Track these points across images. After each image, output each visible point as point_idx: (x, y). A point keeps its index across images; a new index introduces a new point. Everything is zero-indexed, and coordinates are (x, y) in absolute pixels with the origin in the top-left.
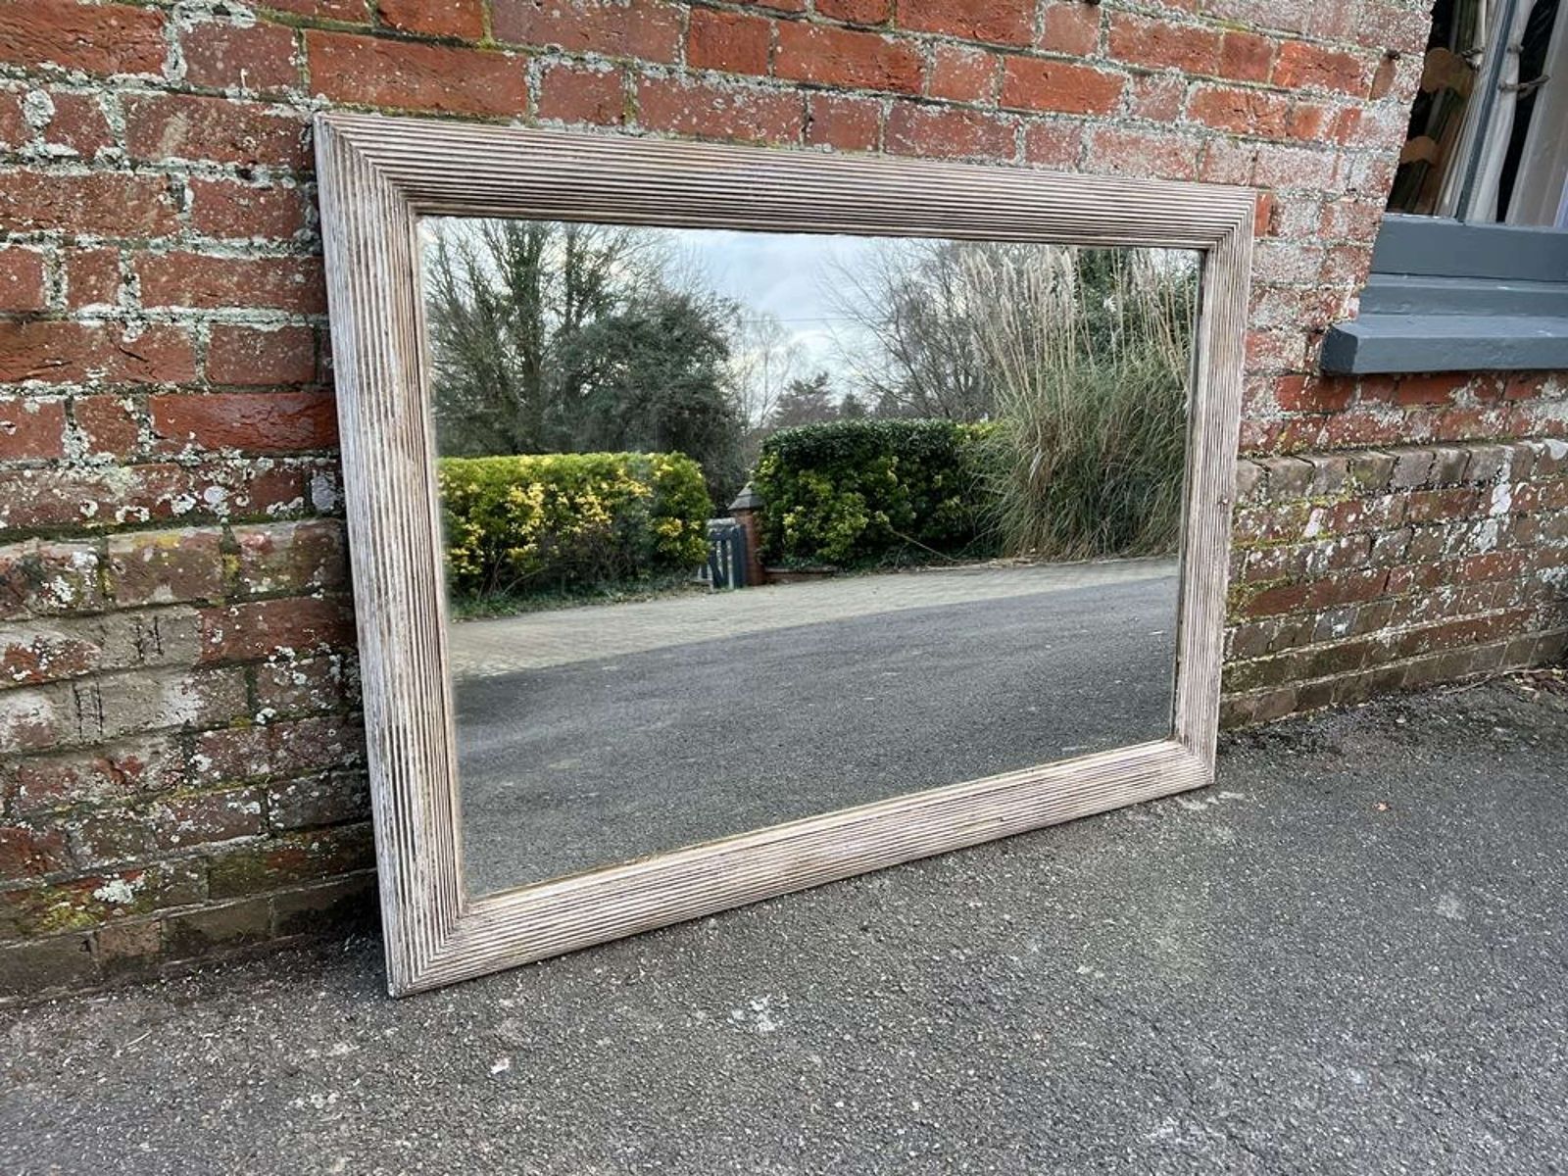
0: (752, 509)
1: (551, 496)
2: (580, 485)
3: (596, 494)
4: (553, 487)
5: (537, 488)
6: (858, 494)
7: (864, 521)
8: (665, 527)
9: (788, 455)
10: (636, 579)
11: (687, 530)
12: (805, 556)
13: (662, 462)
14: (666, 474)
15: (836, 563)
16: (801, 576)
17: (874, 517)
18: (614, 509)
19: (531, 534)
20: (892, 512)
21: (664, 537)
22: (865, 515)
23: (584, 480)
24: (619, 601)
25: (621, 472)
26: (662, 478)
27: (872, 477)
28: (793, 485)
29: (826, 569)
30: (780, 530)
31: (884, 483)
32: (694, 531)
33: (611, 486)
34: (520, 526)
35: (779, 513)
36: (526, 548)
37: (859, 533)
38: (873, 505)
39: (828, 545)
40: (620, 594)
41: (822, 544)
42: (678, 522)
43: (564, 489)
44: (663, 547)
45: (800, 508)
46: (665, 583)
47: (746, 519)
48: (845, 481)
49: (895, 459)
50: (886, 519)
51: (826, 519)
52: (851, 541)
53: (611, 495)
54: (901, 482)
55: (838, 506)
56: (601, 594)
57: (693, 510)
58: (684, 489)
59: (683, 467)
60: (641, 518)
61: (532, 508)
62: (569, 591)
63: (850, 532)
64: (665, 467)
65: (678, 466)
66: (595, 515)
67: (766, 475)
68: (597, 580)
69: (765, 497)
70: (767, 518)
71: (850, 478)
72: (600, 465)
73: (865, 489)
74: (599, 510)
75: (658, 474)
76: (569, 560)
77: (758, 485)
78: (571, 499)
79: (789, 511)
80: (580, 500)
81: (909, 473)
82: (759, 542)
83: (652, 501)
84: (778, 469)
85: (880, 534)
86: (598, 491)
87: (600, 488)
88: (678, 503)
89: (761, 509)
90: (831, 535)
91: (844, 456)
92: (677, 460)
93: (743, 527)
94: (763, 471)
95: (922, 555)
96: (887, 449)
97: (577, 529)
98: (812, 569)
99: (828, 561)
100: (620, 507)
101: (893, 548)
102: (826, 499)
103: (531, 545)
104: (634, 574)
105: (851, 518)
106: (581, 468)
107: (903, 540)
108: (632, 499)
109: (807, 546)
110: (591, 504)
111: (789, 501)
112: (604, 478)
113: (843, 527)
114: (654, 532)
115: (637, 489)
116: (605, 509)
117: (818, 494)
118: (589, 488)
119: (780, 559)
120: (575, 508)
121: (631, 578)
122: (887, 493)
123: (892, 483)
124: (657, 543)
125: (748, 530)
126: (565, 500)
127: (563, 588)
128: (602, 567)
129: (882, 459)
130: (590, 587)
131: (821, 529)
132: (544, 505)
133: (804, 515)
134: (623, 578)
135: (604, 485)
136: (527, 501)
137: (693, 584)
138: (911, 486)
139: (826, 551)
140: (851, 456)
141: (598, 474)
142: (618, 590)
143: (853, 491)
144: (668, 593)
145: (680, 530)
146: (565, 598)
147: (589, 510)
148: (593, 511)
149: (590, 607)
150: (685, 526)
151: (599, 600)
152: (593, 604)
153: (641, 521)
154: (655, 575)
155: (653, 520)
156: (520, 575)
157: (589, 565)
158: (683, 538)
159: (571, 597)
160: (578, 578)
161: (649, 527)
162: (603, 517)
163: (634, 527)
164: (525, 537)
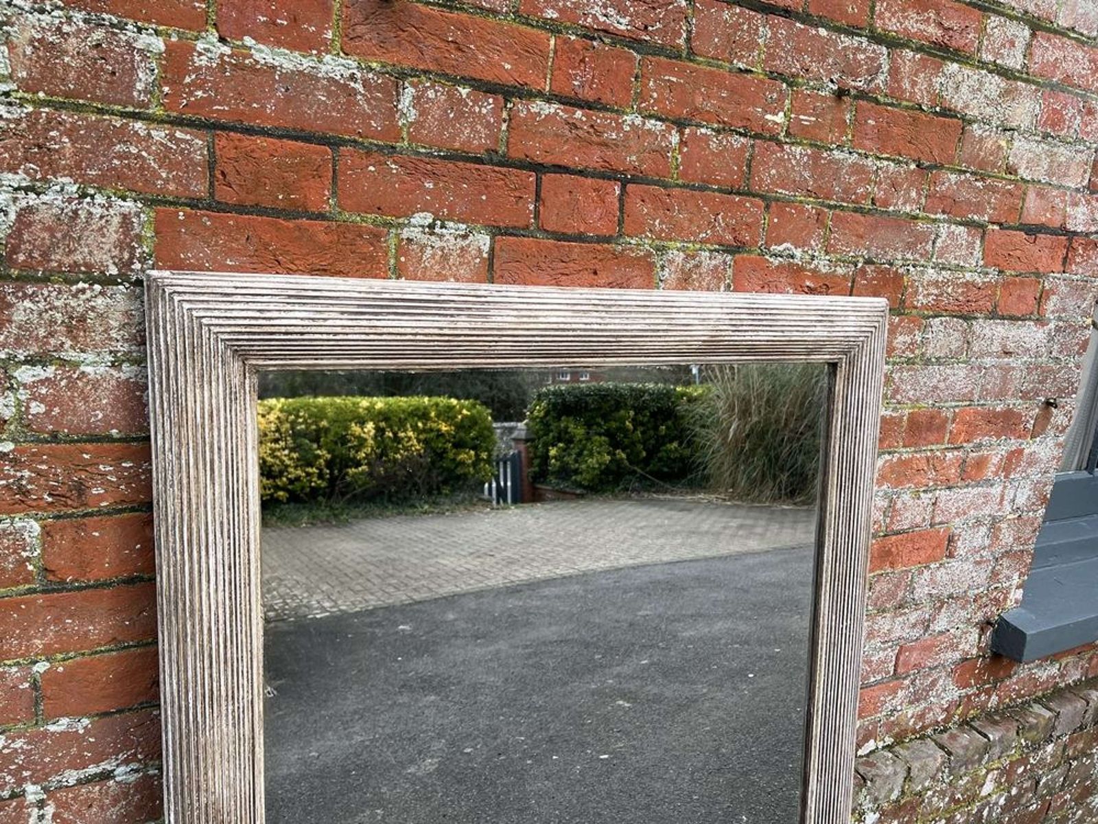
0: (527, 441)
1: (380, 431)
2: (402, 424)
3: (414, 431)
4: (383, 424)
5: (370, 426)
6: (603, 438)
7: (608, 458)
8: (462, 456)
9: (555, 405)
10: (440, 493)
11: (478, 459)
12: (563, 479)
13: (462, 407)
14: (465, 417)
15: (585, 487)
16: (563, 496)
17: (614, 454)
18: (426, 442)
19: (365, 458)
20: (628, 451)
21: (462, 463)
22: (609, 454)
23: (406, 419)
24: (425, 513)
25: (433, 414)
26: (462, 420)
27: (614, 425)
28: (557, 427)
29: (578, 491)
30: (545, 458)
31: (623, 429)
32: (483, 459)
33: (425, 424)
34: (357, 452)
35: (546, 445)
36: (360, 469)
37: (603, 467)
38: (615, 444)
39: (581, 473)
40: (426, 507)
41: (576, 472)
42: (472, 452)
43: (391, 427)
44: (460, 471)
45: (561, 445)
46: (460, 498)
47: (522, 447)
48: (595, 427)
49: (632, 413)
50: (624, 456)
51: (580, 454)
52: (597, 472)
53: (424, 431)
54: (635, 429)
55: (589, 446)
56: (413, 506)
57: (484, 445)
58: (477, 428)
59: (478, 412)
60: (445, 449)
61: (366, 440)
62: (390, 501)
63: (597, 466)
64: (465, 412)
65: (474, 411)
66: (412, 445)
67: (537, 417)
68: (411, 494)
69: (537, 433)
70: (536, 448)
71: (599, 425)
72: (417, 409)
73: (608, 433)
74: (415, 442)
75: (460, 417)
76: (390, 478)
77: (531, 424)
78: (395, 434)
79: (553, 445)
80: (402, 435)
81: (642, 424)
82: (530, 464)
83: (454, 437)
84: (547, 414)
85: (619, 466)
86: (415, 428)
87: (417, 426)
88: (473, 439)
89: (532, 440)
90: (584, 466)
91: (594, 409)
92: (474, 406)
93: (520, 452)
94: (536, 413)
95: (648, 483)
96: (626, 405)
97: (398, 456)
98: (568, 490)
99: (580, 485)
100: (431, 440)
101: (627, 477)
102: (581, 441)
103: (364, 467)
104: (438, 489)
105: (598, 458)
106: (404, 411)
107: (634, 472)
108: (440, 435)
109: (565, 473)
110: (410, 439)
111: (554, 437)
112: (420, 418)
113: (592, 462)
114: (454, 460)
115: (444, 428)
116: (419, 441)
117: (574, 436)
118: (408, 426)
119: (545, 478)
120: (397, 439)
121: (435, 492)
122: (626, 437)
123: (628, 430)
124: (456, 467)
125: (523, 455)
126: (391, 434)
127: (386, 498)
128: (415, 484)
129: (622, 412)
130: (405, 499)
131: (576, 461)
132: (375, 438)
133: (564, 450)
134: (430, 493)
135: (420, 424)
136: (363, 435)
137: (481, 500)
138: (643, 433)
139: (579, 478)
140: (600, 408)
141: (416, 415)
142: (426, 502)
143: (600, 435)
144: (462, 507)
145: (473, 458)
146: (387, 507)
147: (408, 442)
148: (411, 443)
149: (403, 517)
150: (477, 455)
151: (411, 511)
152: (406, 515)
153: (445, 451)
154: (453, 491)
155: (454, 451)
156: (355, 489)
157: (405, 483)
158: (475, 464)
159: (390, 507)
160: (396, 492)
161: (451, 455)
162: (418, 447)
163: (440, 455)
164: (360, 460)
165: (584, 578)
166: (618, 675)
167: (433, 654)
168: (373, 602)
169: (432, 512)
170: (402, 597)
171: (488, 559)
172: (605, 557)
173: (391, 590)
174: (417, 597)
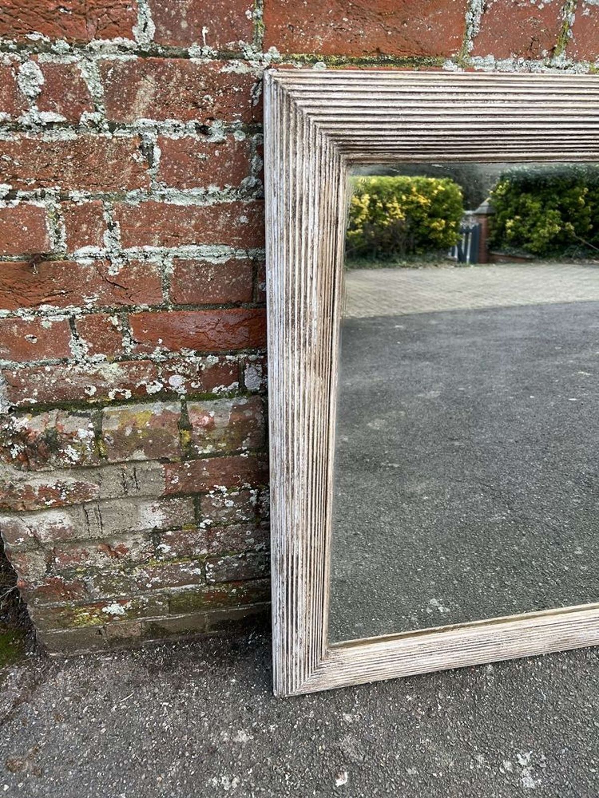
0: (487, 215)
1: (373, 202)
2: (390, 196)
3: (399, 202)
4: (375, 197)
5: (366, 197)
6: (557, 211)
7: (558, 228)
8: (435, 224)
9: (516, 183)
10: (415, 253)
11: (448, 227)
12: (516, 247)
13: (439, 184)
14: (440, 192)
15: (534, 253)
16: (512, 259)
17: (564, 226)
18: (407, 212)
19: (360, 223)
20: (577, 223)
21: (434, 230)
22: (559, 225)
23: (393, 193)
24: (403, 267)
25: (414, 189)
26: (438, 194)
27: (568, 200)
28: (516, 203)
29: (528, 256)
30: (503, 228)
31: (576, 205)
32: (452, 228)
33: (407, 197)
34: (355, 218)
35: (504, 219)
36: (357, 231)
37: (553, 236)
38: (566, 218)
39: (532, 242)
40: (404, 263)
41: (528, 240)
42: (443, 221)
43: (381, 198)
44: (432, 236)
45: (518, 217)
46: (431, 257)
47: (483, 220)
48: (550, 202)
49: (586, 190)
50: (572, 228)
51: (533, 225)
52: (546, 240)
53: (407, 203)
54: (587, 204)
55: (543, 218)
56: (394, 262)
57: (453, 215)
58: (449, 201)
59: (451, 188)
60: (422, 217)
61: (362, 208)
62: (377, 257)
63: (547, 235)
64: (440, 188)
65: (448, 187)
66: (397, 214)
67: (500, 195)
68: (393, 253)
69: (497, 208)
70: (495, 221)
71: (554, 200)
72: (403, 184)
73: (561, 208)
74: (399, 211)
75: (436, 192)
76: (379, 241)
77: (493, 201)
78: (384, 204)
79: (510, 218)
80: (389, 205)
81: (594, 200)
82: (488, 234)
83: (430, 208)
84: (509, 191)
85: (566, 237)
86: (400, 200)
87: (401, 199)
88: (445, 210)
89: (493, 215)
90: (535, 236)
91: (553, 186)
92: (448, 183)
93: (480, 225)
94: (498, 192)
95: (590, 251)
96: (582, 183)
97: (386, 223)
98: (519, 255)
99: (530, 251)
100: (412, 209)
101: (572, 246)
102: (536, 213)
103: (360, 230)
104: (414, 251)
105: (551, 227)
106: (392, 186)
107: (580, 242)
108: (419, 206)
109: (518, 241)
110: (395, 208)
111: (511, 212)
112: (404, 193)
113: (544, 232)
114: (428, 227)
115: (422, 200)
116: (402, 211)
117: (530, 210)
118: (395, 198)
119: (499, 246)
120: (385, 209)
121: (411, 253)
122: (576, 211)
123: (581, 205)
124: (429, 233)
125: (483, 227)
126: (381, 205)
127: (374, 255)
128: (397, 245)
129: (577, 189)
130: (389, 257)
131: (529, 231)
132: (369, 207)
133: (521, 221)
134: (407, 252)
135: (404, 197)
136: (360, 205)
137: (447, 259)
138: (593, 208)
139: (529, 245)
140: (557, 186)
141: (401, 190)
142: (404, 260)
143: (554, 209)
144: (432, 264)
145: (444, 226)
146: (374, 262)
147: (393, 211)
148: (396, 212)
149: (387, 269)
150: (447, 224)
151: (393, 265)
152: (389, 267)
153: (422, 220)
154: (425, 252)
155: (429, 219)
156: (352, 247)
157: (390, 244)
158: (444, 231)
159: (377, 262)
160: (382, 251)
161: (426, 223)
162: (401, 216)
163: (418, 223)
164: (357, 225)
165: (540, 307)
166: (577, 358)
167: (424, 341)
168: (373, 313)
169: (409, 267)
170: (394, 311)
171: (457, 293)
172: (556, 296)
173: (386, 307)
174: (405, 312)
